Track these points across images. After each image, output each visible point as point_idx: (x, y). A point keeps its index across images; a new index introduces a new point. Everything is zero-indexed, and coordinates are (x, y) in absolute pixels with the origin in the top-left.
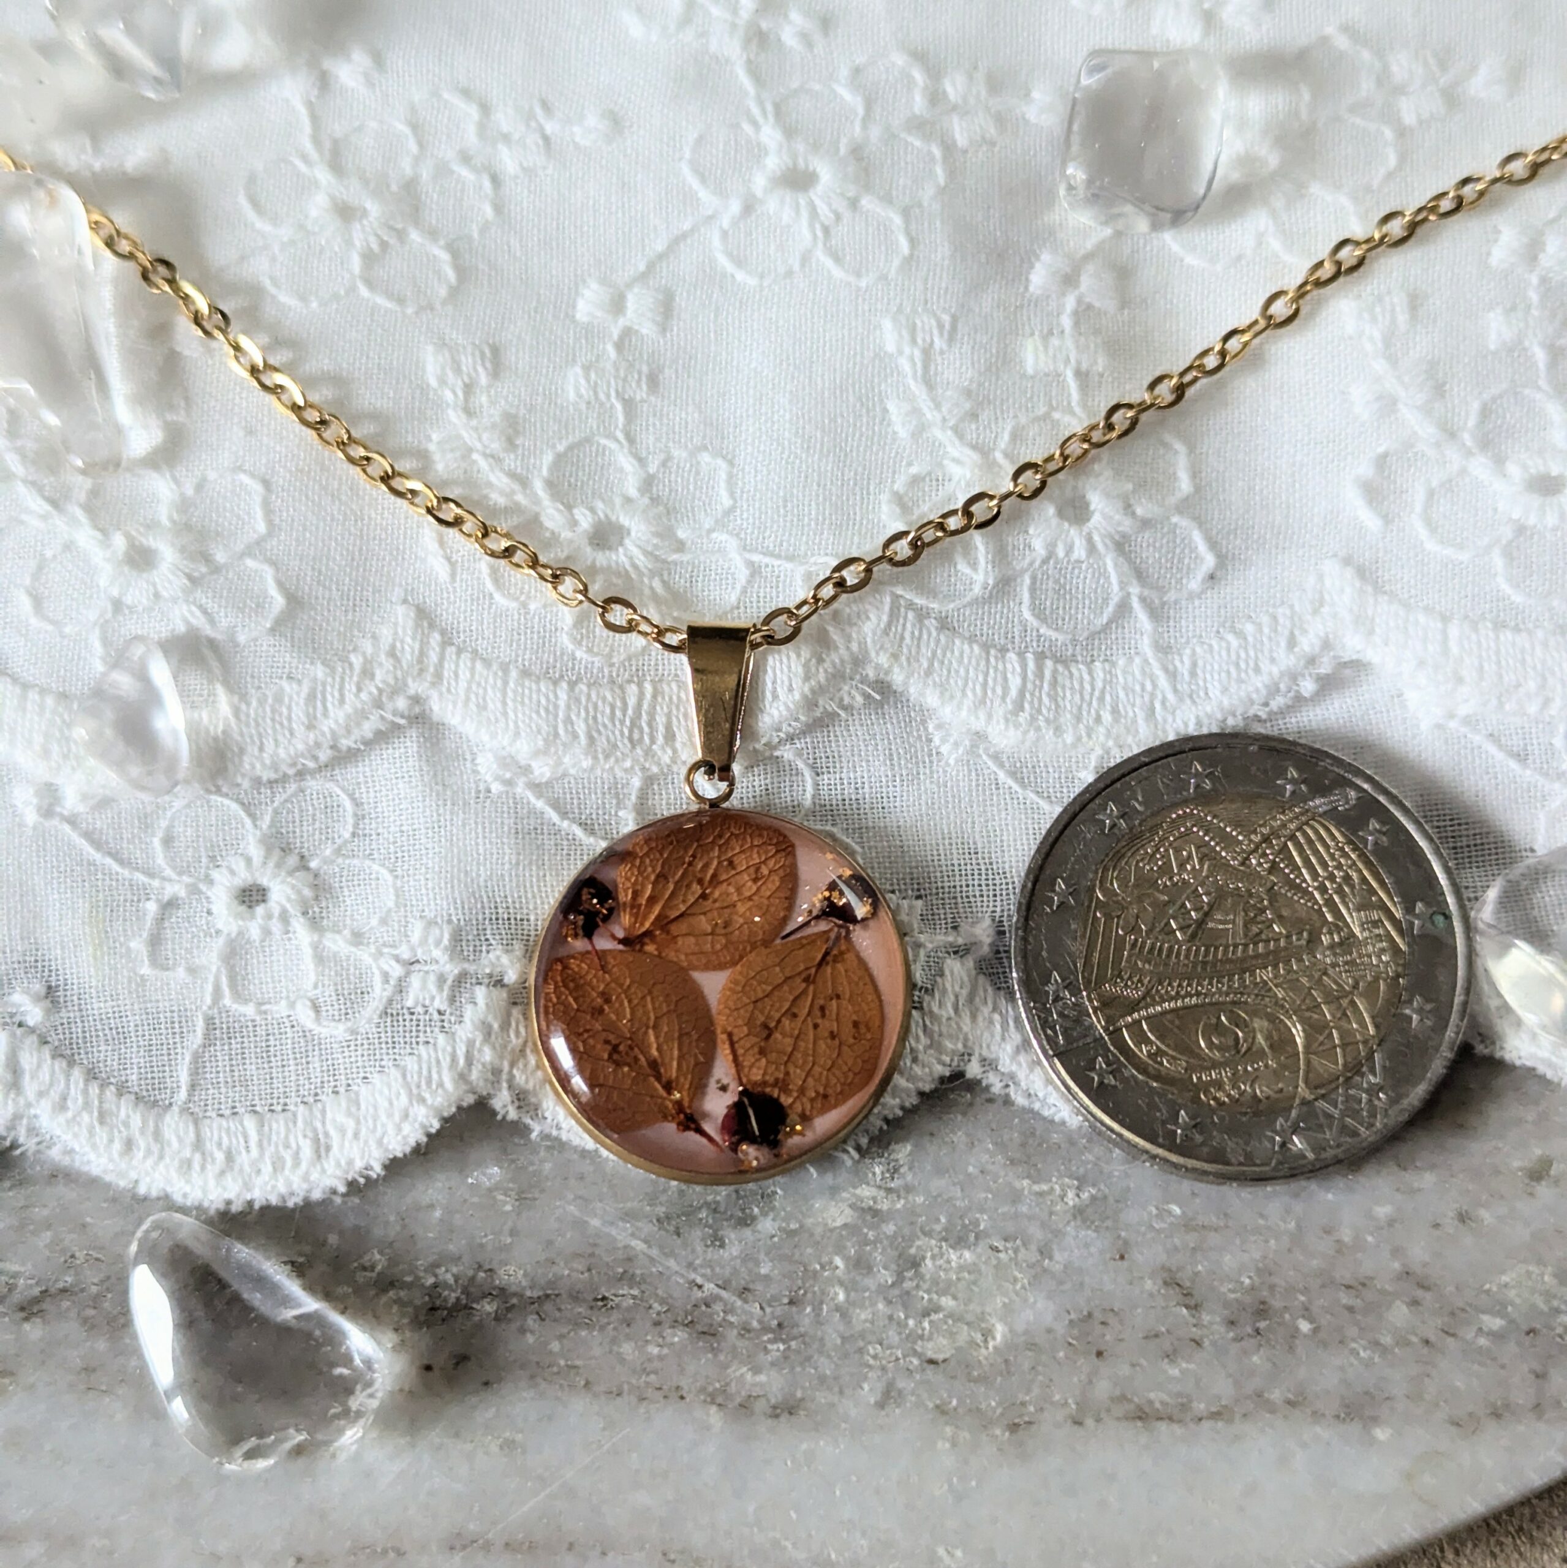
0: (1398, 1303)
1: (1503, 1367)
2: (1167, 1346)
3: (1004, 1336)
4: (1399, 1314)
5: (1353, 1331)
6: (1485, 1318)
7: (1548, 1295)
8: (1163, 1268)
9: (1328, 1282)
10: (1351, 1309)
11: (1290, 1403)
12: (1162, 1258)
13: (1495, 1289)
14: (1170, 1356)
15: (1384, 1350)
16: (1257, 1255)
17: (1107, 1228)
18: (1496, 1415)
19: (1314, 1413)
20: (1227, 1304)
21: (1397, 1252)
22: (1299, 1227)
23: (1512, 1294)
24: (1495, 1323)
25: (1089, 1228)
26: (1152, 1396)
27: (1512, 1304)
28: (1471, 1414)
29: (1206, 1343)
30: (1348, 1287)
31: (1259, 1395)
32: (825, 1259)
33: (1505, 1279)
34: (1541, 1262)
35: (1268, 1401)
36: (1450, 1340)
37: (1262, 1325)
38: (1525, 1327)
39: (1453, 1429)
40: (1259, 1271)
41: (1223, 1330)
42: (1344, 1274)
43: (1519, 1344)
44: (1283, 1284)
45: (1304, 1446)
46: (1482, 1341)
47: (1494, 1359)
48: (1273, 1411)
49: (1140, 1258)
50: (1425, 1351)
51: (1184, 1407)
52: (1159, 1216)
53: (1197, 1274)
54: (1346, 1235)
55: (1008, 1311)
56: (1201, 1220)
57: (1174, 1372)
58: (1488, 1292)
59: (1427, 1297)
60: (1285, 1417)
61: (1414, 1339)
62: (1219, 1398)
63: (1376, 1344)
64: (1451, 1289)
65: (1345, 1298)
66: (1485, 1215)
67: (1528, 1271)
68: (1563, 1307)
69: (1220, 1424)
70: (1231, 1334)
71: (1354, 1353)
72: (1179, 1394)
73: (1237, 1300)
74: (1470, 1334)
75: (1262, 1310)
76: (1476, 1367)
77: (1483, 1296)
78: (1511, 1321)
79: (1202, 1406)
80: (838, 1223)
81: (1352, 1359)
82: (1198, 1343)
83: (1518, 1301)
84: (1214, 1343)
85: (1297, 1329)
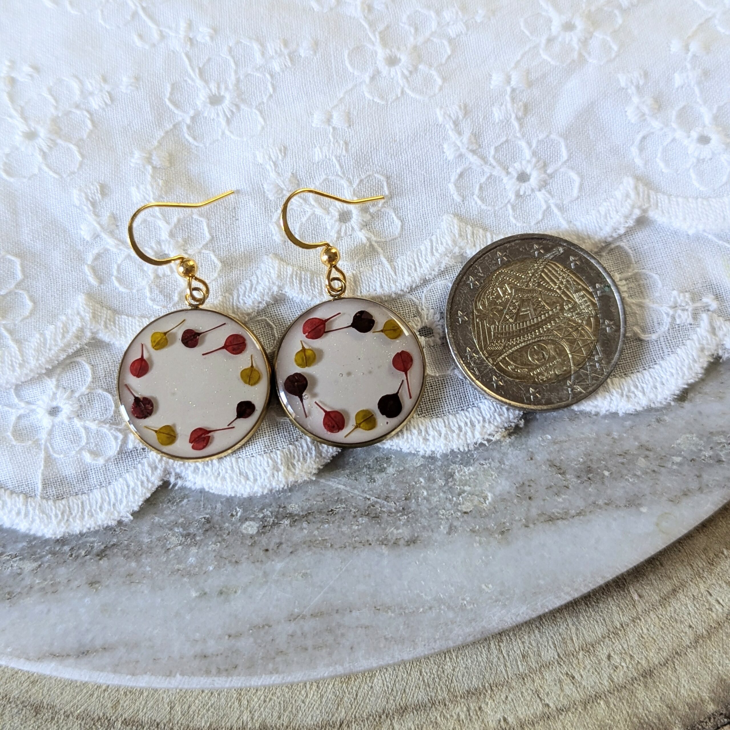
0: (640, 458)
1: (684, 475)
2: (555, 490)
3: (492, 497)
4: (642, 462)
5: (625, 472)
6: (674, 458)
7: (696, 445)
8: (548, 460)
9: (612, 455)
10: (623, 463)
11: (606, 504)
12: (547, 456)
13: (675, 446)
14: (557, 494)
15: (638, 477)
16: (583, 449)
17: (524, 449)
18: (685, 495)
19: (616, 506)
20: (575, 470)
21: (636, 438)
22: (597, 435)
23: (682, 447)
24: (678, 459)
25: (516, 449)
26: (553, 510)
27: (683, 451)
28: (676, 496)
29: (570, 487)
30: (620, 455)
31: (595, 503)
32: (416, 480)
33: (679, 441)
34: (691, 433)
35: (598, 505)
36: (662, 468)
37: (590, 475)
38: (690, 459)
39: (670, 503)
40: (585, 455)
41: (575, 480)
42: (617, 451)
43: (689, 465)
44: (595, 458)
45: (615, 519)
46: (675, 467)
47: (680, 473)
48: (600, 508)
49: (539, 458)
50: (654, 475)
51: (566, 513)
52: (543, 440)
53: (562, 460)
54: (615, 435)
55: (491, 487)
56: (560, 439)
57: (560, 500)
58: (673, 447)
59: (651, 454)
60: (606, 510)
61: (648, 471)
62: (579, 507)
63: (635, 475)
64: (659, 449)
65: (621, 459)
66: (666, 418)
67: (687, 438)
68: (702, 448)
69: (581, 517)
70: (579, 481)
71: (627, 480)
72: (563, 509)
73: (579, 468)
74: (670, 465)
75: (589, 470)
76: (674, 477)
77: (672, 450)
78: (685, 457)
79: (573, 511)
80: (418, 465)
81: (627, 483)
82: (567, 487)
83: (685, 449)
84: (573, 486)
85: (604, 475)
